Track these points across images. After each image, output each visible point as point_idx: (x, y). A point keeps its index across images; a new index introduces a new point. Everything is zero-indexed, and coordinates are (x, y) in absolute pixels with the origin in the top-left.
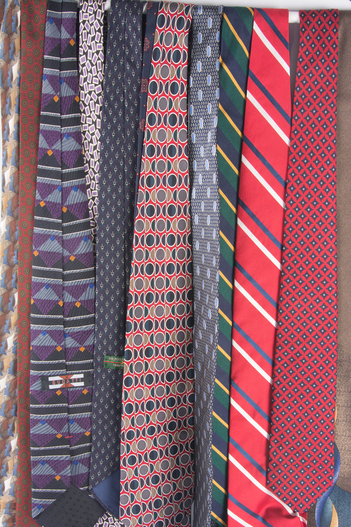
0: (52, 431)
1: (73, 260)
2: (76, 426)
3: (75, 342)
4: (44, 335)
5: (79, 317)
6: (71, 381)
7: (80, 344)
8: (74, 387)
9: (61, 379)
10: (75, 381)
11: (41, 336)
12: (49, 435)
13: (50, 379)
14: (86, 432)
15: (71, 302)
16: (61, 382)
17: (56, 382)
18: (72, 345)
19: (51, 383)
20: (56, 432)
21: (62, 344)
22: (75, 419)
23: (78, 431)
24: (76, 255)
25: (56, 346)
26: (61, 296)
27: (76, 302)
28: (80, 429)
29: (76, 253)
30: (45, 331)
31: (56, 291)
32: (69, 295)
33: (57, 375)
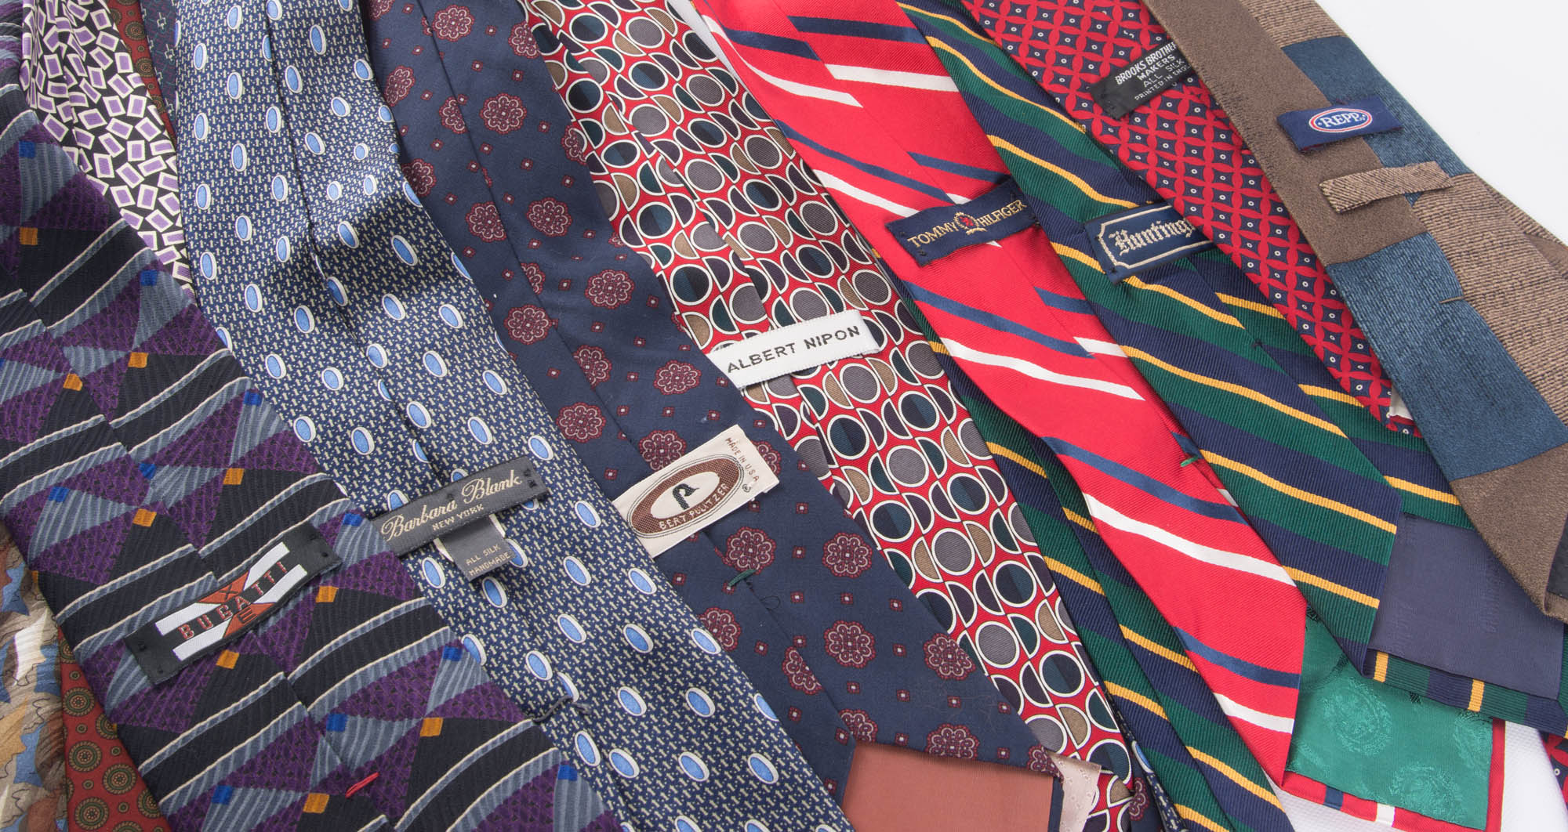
0: (276, 799)
1: (34, 242)
2: (364, 726)
3: (192, 474)
4: (62, 498)
5: (165, 393)
6: (253, 594)
7: (215, 464)
8: (275, 608)
9: (212, 607)
10: (266, 583)
11: (51, 509)
12: (271, 821)
13: (165, 626)
14: (420, 724)
15: (111, 367)
16: (214, 618)
17: (196, 627)
18: (189, 484)
19: (177, 637)
20: (294, 796)
21: (148, 500)
22: (343, 705)
23: (385, 742)
24: (33, 219)
25: (128, 517)
26: (61, 366)
27: (128, 356)
28: (389, 729)
29: (28, 214)
30: (58, 485)
31: (38, 357)
32: (91, 350)
33: (186, 604)
